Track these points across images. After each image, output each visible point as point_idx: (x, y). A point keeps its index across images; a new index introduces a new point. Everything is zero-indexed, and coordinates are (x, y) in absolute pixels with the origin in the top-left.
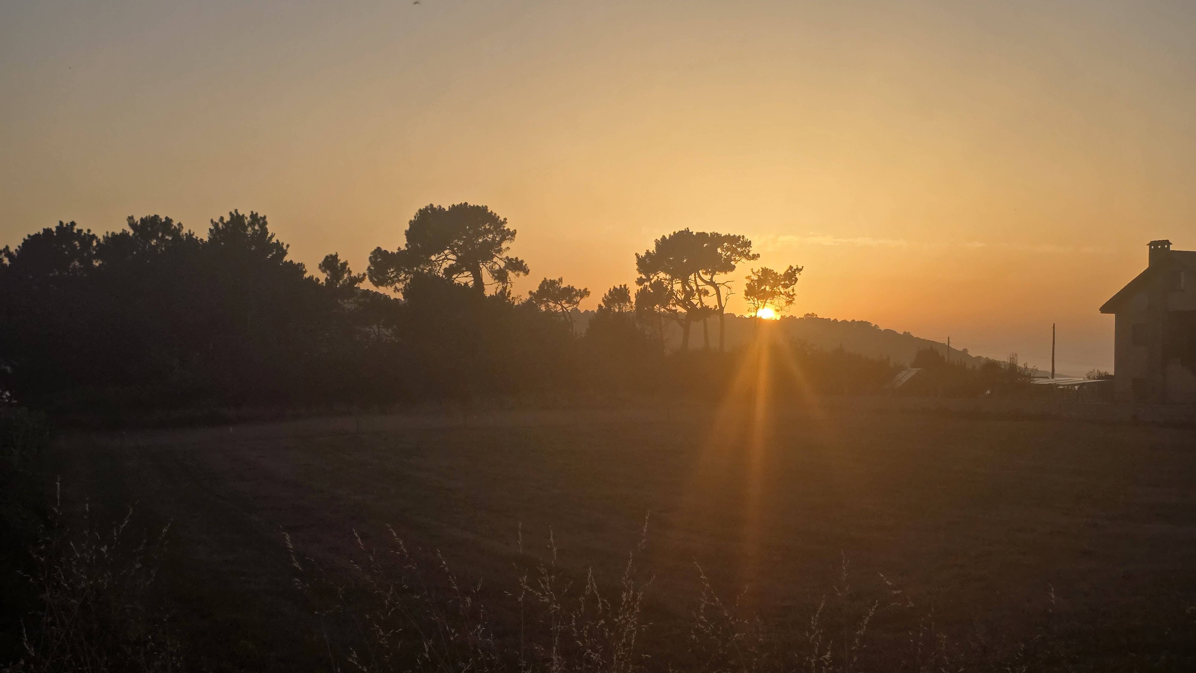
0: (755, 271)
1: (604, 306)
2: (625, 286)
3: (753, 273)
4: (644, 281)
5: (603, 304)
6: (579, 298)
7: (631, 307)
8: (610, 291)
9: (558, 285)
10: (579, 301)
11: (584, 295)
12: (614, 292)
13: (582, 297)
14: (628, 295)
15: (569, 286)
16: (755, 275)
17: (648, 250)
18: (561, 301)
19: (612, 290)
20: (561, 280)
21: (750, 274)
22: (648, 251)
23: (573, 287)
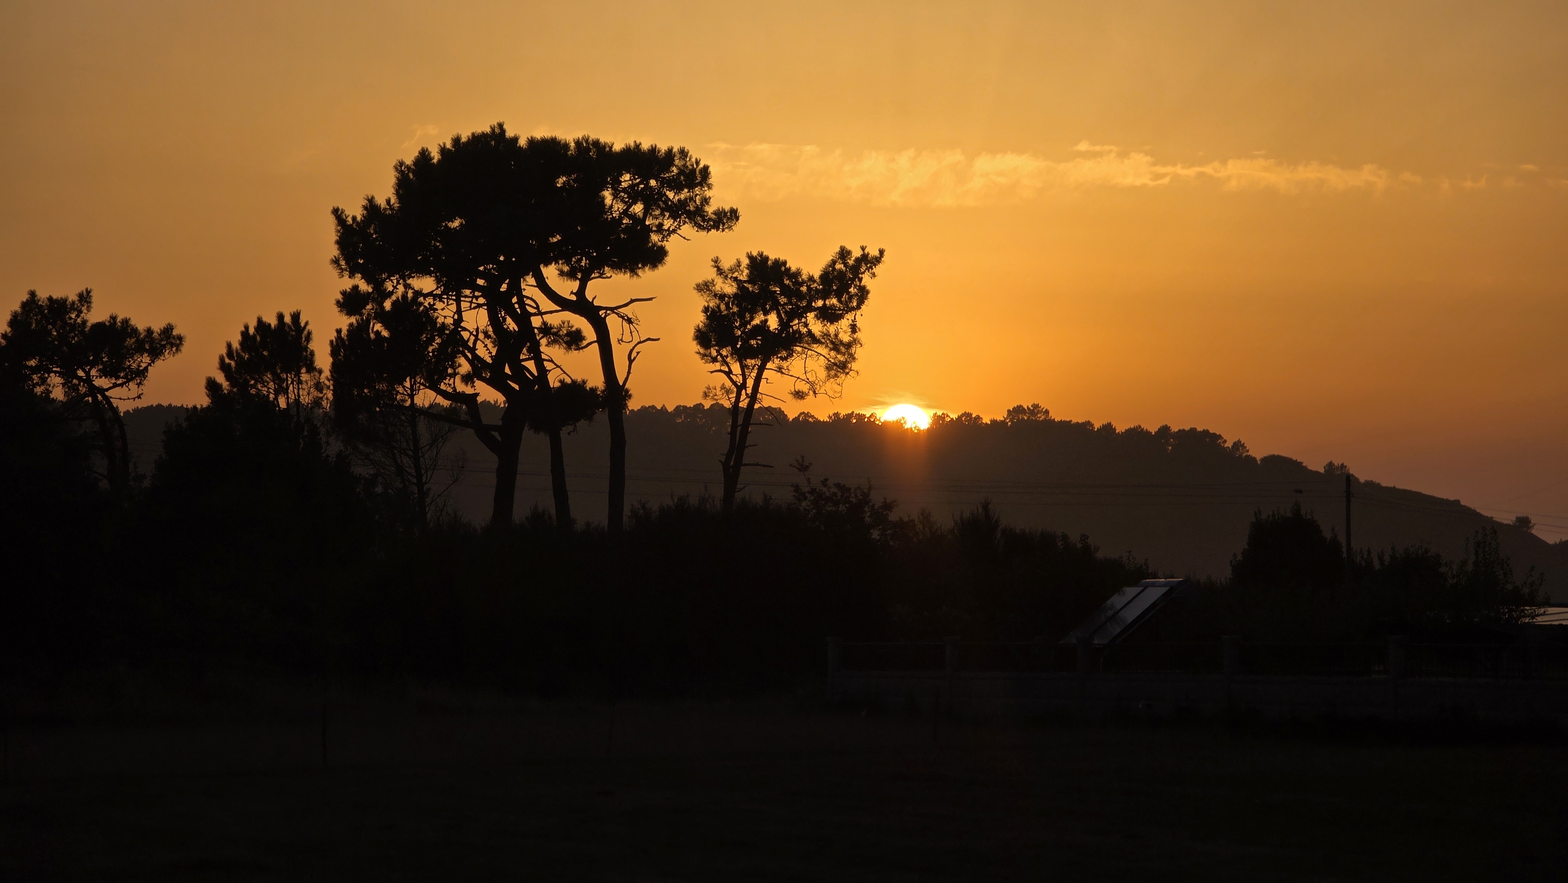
0: (726, 265)
1: (225, 384)
2: (296, 317)
3: (720, 271)
4: (364, 298)
5: (220, 378)
6: (146, 359)
7: (319, 387)
8: (245, 334)
9: (78, 316)
10: (146, 369)
11: (164, 346)
12: (258, 338)
13: (156, 353)
14: (306, 348)
15: (113, 318)
16: (726, 277)
17: (373, 198)
18: (87, 369)
19: (252, 331)
20: (85, 298)
21: (711, 274)
22: (371, 200)
23: (126, 322)
